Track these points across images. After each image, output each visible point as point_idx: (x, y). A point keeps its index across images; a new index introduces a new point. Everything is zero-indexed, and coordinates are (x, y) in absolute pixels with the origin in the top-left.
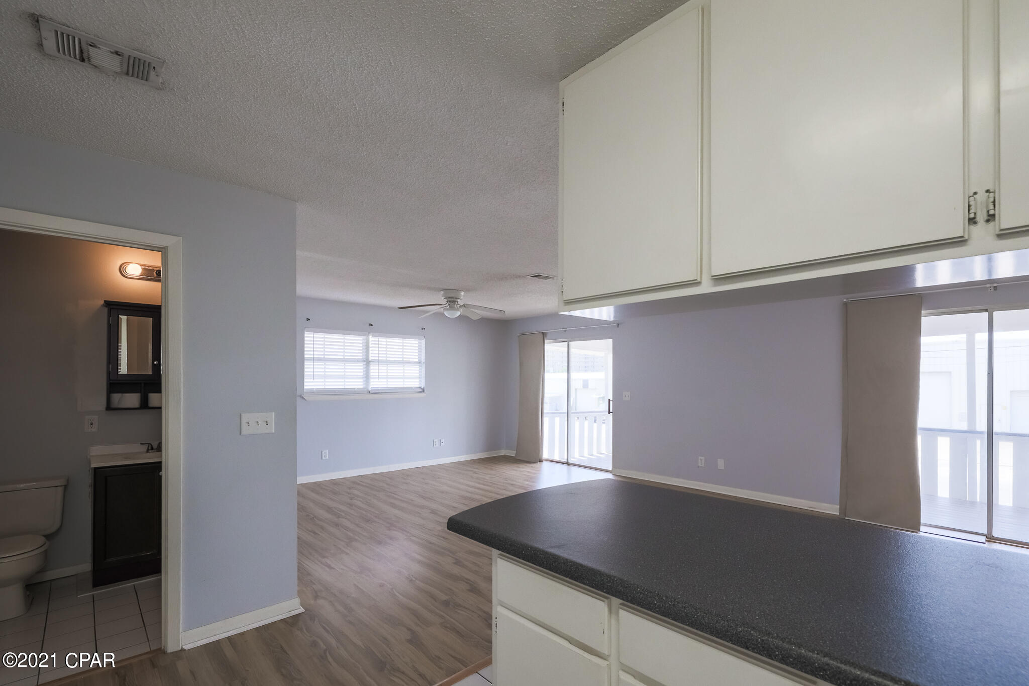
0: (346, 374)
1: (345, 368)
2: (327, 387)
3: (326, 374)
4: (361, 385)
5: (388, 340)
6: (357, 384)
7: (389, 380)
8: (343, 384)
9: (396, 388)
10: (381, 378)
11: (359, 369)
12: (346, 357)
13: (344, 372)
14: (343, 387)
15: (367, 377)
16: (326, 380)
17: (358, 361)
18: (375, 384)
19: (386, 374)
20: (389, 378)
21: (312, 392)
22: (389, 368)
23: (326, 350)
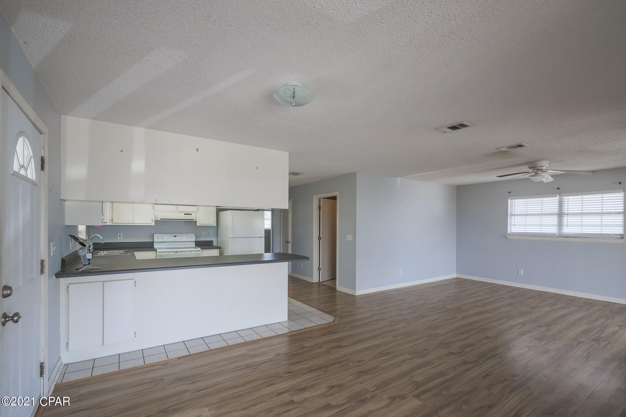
0: (542, 223)
1: (541, 220)
2: (527, 232)
3: (527, 223)
4: (555, 231)
5: (584, 197)
6: (554, 230)
7: (583, 228)
8: (540, 230)
9: (588, 234)
10: (570, 226)
11: (554, 220)
12: (543, 212)
13: (541, 222)
14: (539, 232)
15: (560, 225)
16: (527, 227)
17: (552, 214)
18: (567, 230)
19: (580, 223)
20: (583, 226)
21: (514, 234)
22: (583, 218)
23: (528, 209)
